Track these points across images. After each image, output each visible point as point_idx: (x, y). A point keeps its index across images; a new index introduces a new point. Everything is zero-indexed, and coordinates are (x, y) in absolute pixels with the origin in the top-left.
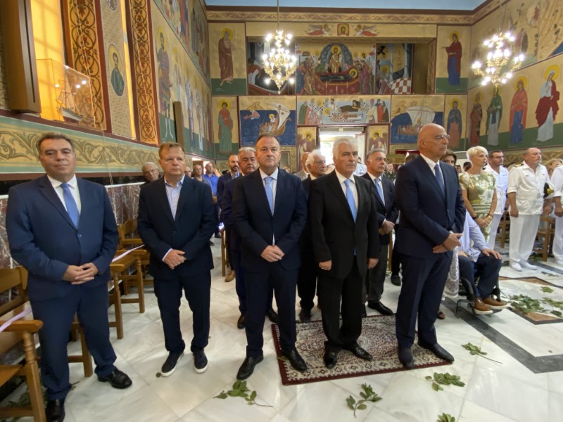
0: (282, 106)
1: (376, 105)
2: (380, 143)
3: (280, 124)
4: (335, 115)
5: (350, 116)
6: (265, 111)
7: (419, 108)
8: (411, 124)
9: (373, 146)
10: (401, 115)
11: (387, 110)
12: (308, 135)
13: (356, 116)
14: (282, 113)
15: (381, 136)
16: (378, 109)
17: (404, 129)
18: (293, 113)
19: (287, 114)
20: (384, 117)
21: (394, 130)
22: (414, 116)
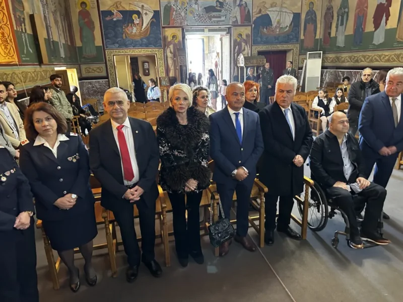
0: (145, 6)
1: (238, 6)
2: (243, 44)
3: (145, 25)
4: (199, 16)
5: (214, 17)
6: (127, 11)
7: (278, 9)
8: (272, 25)
9: (237, 47)
10: (262, 15)
11: (249, 11)
12: (174, 37)
13: (220, 17)
14: (146, 14)
15: (244, 37)
16: (240, 9)
17: (265, 29)
18: (157, 14)
19: (151, 15)
20: (246, 18)
21: (256, 31)
22: (274, 17)
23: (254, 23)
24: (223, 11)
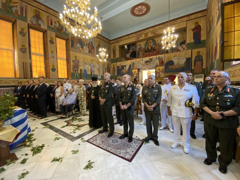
2: (161, 73)
4: (143, 65)
6: (123, 66)
8: (174, 64)
9: (158, 74)
10: (169, 61)
11: (163, 60)
12: (135, 72)
13: (150, 64)
14: (127, 66)
15: (161, 70)
16: (159, 60)
17: (171, 67)
18: (130, 65)
20: (162, 63)
21: (166, 67)
22: (175, 61)
23: (165, 64)
24: (152, 62)
